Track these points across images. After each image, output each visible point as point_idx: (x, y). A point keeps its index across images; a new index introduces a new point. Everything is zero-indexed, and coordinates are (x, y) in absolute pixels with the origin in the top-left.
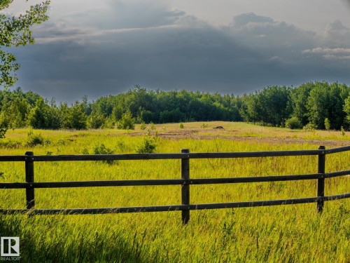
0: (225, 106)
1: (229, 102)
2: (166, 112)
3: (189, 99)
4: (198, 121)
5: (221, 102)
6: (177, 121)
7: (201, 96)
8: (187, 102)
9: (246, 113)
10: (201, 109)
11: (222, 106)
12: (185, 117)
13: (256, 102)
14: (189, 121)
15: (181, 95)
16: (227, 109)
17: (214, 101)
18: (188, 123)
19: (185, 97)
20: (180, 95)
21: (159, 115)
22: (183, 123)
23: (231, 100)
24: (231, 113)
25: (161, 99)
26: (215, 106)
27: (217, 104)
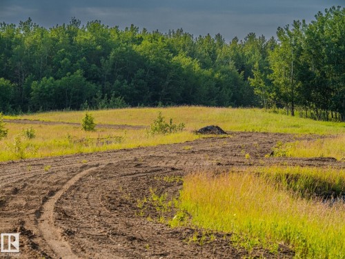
0: (205, 65)
1: (213, 55)
2: (47, 81)
3: (107, 48)
4: (134, 105)
5: (192, 55)
6: (76, 107)
7: (141, 39)
8: (105, 54)
9: (269, 82)
10: (140, 72)
11: (197, 66)
12: (99, 94)
13: (299, 53)
14: (110, 105)
15: (89, 36)
16: (208, 72)
17: (175, 53)
18: (105, 112)
19: (97, 41)
20: (84, 36)
21: (29, 90)
22: (93, 113)
23: (218, 50)
24: (219, 84)
25: (34, 47)
26: (178, 66)
27: (183, 60)
